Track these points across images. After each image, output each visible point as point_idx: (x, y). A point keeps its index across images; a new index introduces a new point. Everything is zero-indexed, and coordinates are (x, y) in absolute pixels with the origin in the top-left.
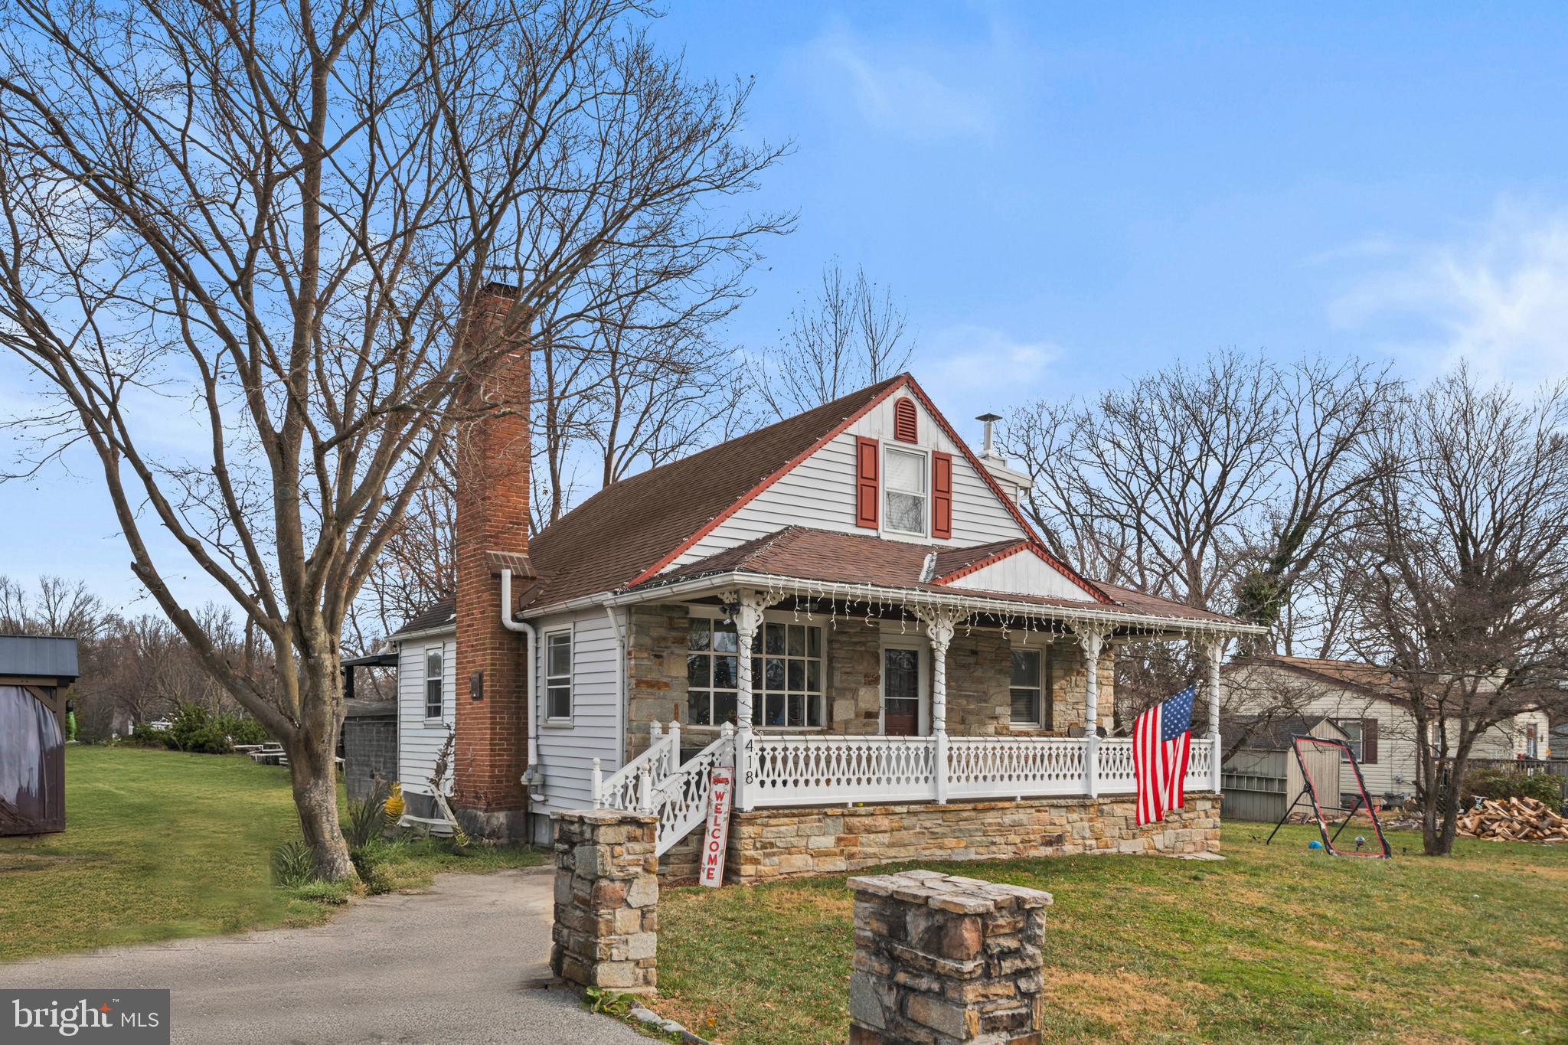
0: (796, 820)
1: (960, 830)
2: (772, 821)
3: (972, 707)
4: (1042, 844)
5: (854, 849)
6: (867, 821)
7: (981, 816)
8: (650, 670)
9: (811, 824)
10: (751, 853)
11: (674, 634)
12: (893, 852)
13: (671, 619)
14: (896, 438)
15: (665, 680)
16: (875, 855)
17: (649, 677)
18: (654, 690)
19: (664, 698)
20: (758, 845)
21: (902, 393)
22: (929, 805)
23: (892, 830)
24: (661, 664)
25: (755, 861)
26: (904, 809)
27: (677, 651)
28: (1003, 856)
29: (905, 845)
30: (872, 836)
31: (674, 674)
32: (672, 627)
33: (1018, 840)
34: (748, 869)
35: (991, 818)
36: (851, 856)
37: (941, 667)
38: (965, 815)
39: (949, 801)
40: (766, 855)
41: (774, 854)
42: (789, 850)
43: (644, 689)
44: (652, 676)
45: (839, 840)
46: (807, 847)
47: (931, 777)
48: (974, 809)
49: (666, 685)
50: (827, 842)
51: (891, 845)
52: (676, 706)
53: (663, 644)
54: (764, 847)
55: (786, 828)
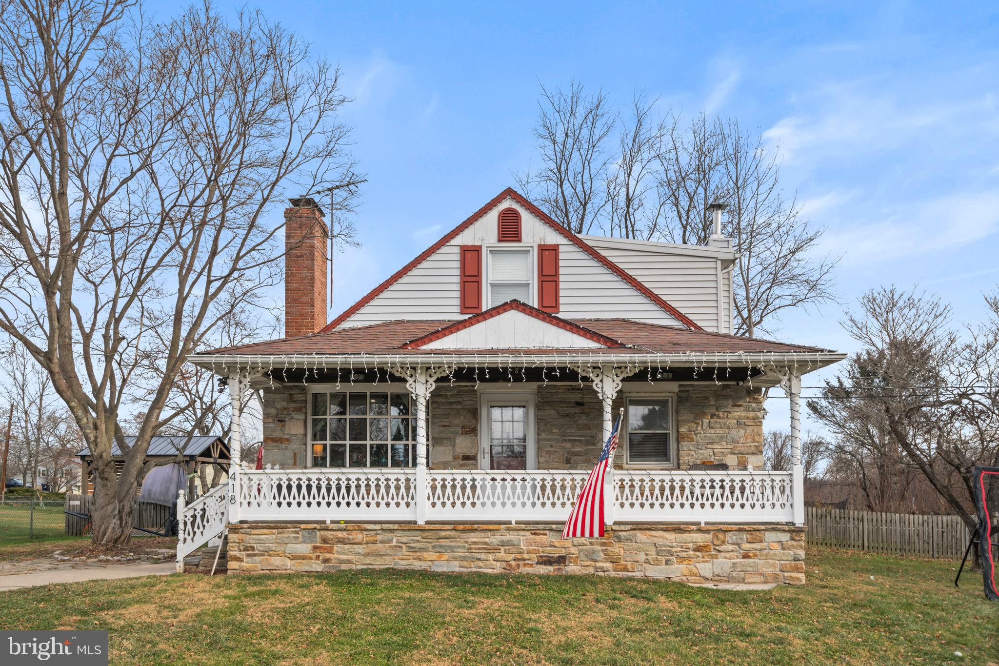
0: (275, 531)
1: (441, 546)
2: (254, 531)
3: (577, 449)
4: (538, 563)
5: (328, 556)
6: (340, 534)
7: (465, 535)
8: (274, 430)
9: (289, 534)
10: (237, 553)
11: (294, 405)
12: (368, 560)
13: (291, 395)
14: (500, 241)
15: (286, 437)
16: (349, 562)
17: (274, 435)
18: (278, 444)
19: (286, 449)
20: (242, 548)
21: (507, 204)
22: (409, 526)
23: (367, 543)
24: (284, 426)
25: (240, 560)
26: (378, 527)
27: (295, 416)
28: (490, 571)
29: (381, 556)
30: (347, 546)
31: (293, 432)
32: (291, 399)
33: (510, 557)
34: (232, 565)
35: (474, 537)
36: (326, 561)
37: (422, 415)
38: (443, 534)
39: (427, 523)
40: (248, 555)
41: (255, 555)
42: (268, 552)
43: (270, 443)
44: (277, 434)
45: (315, 548)
46: (284, 552)
47: (412, 503)
48: (455, 529)
49: (287, 440)
50: (304, 548)
51: (367, 555)
52: (295, 454)
53: (285, 412)
54: (246, 549)
55: (268, 537)
